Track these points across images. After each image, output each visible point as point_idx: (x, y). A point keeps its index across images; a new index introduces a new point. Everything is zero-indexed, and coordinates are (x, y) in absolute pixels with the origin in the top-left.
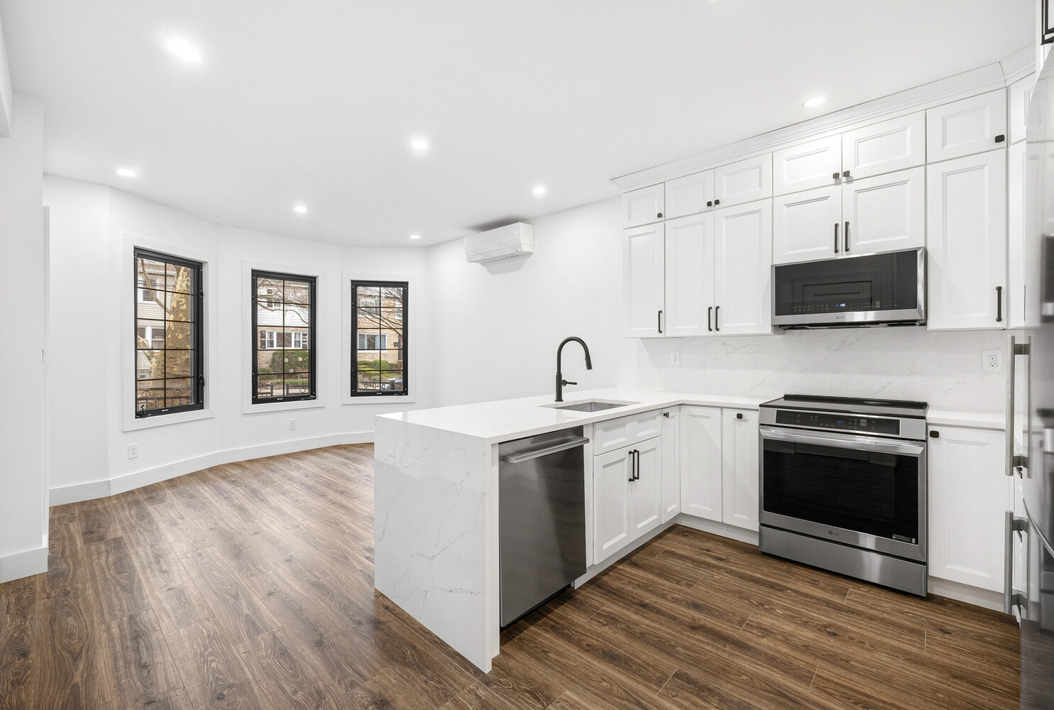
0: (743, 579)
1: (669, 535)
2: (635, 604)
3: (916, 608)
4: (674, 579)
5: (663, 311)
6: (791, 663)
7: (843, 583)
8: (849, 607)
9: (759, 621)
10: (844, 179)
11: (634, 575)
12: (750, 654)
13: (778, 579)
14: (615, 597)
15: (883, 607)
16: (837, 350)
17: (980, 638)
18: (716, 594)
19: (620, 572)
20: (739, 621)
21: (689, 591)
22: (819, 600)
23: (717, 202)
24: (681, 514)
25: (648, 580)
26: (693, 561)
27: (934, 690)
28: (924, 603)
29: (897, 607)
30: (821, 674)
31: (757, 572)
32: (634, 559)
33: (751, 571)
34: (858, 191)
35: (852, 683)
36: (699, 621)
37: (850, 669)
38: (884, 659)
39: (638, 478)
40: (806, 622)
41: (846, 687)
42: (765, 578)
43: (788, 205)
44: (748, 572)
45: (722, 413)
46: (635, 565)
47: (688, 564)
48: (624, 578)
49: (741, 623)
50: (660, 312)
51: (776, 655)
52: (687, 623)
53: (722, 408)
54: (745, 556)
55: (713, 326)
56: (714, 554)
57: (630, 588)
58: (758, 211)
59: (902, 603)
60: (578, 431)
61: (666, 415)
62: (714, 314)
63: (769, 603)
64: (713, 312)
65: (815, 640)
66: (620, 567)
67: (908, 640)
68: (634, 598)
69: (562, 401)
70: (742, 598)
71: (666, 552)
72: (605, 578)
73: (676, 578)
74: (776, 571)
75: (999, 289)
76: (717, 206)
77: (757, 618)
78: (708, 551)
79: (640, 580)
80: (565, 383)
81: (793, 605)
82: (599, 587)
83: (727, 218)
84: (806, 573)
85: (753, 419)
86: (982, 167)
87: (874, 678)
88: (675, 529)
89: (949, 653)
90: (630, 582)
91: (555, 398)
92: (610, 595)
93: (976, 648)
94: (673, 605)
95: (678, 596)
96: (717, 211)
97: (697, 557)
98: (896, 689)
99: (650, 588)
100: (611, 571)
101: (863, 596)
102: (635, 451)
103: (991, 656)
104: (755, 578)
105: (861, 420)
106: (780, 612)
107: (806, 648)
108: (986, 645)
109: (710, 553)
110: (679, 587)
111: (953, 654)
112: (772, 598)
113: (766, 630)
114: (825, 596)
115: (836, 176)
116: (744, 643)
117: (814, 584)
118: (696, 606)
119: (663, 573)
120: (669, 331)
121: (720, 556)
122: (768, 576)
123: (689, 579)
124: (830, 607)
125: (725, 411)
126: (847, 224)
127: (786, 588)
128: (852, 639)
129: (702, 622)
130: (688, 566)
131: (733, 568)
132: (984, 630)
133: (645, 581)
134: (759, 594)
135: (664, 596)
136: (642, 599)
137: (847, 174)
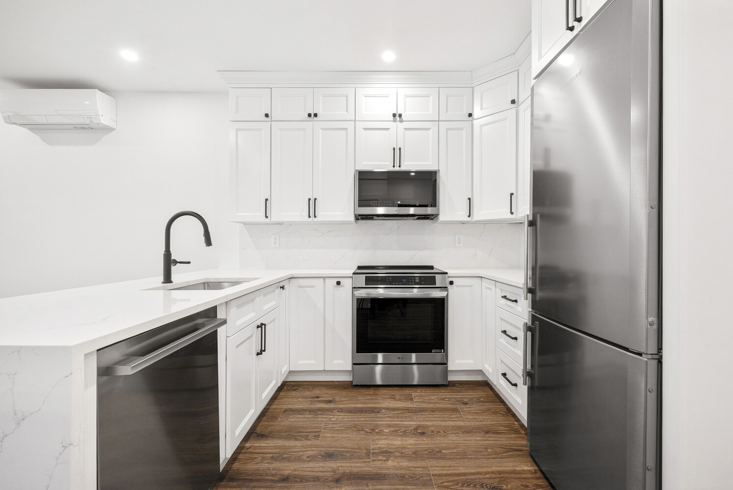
0: (352, 413)
1: (282, 394)
2: (276, 481)
3: (446, 394)
4: (302, 436)
5: (269, 200)
6: (415, 474)
7: (407, 391)
8: (419, 408)
9: (379, 446)
10: (398, 118)
11: (265, 448)
12: (387, 482)
13: (372, 403)
14: (254, 484)
15: (433, 399)
16: (387, 234)
17: (479, 401)
18: (340, 435)
19: (250, 450)
20: (366, 454)
21: (318, 442)
22: (402, 409)
23: (316, 115)
24: (291, 372)
25: (279, 447)
26: (310, 411)
27: (485, 448)
28: (447, 388)
29: (439, 396)
30: (435, 472)
31: (358, 403)
32: (258, 430)
33: (354, 404)
34: (406, 129)
35: (452, 468)
36: (338, 470)
37: (444, 457)
38: (454, 439)
39: (264, 351)
40: (405, 431)
41: (451, 475)
42: (365, 406)
43: (365, 129)
44: (353, 405)
45: (324, 282)
46: (262, 436)
47: (307, 416)
48: (255, 456)
49: (368, 455)
50: (267, 200)
51: (403, 472)
52: (330, 479)
53: (324, 278)
54: (344, 393)
55: (312, 214)
56: (323, 399)
57: (265, 465)
58: (346, 129)
59: (439, 393)
60: (210, 313)
61: (283, 288)
62: (312, 205)
63: (377, 426)
64: (312, 202)
65: (416, 444)
66: (248, 445)
67: (456, 418)
68: (273, 475)
69: (171, 282)
70: (358, 430)
71: (285, 411)
72: (236, 466)
73: (302, 434)
74: (369, 398)
75: (469, 199)
76: (315, 118)
77: (376, 444)
78: (318, 397)
79: (272, 451)
80: (176, 262)
81: (391, 421)
82: (232, 479)
83: (323, 129)
84: (385, 391)
85: (347, 284)
86: (462, 129)
87: (458, 457)
88: (285, 387)
89: (475, 417)
90: (263, 458)
91: (162, 280)
92: (247, 484)
93: (482, 408)
94: (311, 465)
95: (311, 453)
96: (315, 122)
97: (312, 406)
98: (472, 458)
99: (285, 456)
100: (240, 453)
101: (421, 396)
102: (262, 324)
103: (489, 410)
104: (358, 408)
105: (416, 278)
106: (387, 431)
107: (416, 455)
108: (483, 404)
109: (320, 399)
110: (309, 443)
111: (477, 417)
112: (376, 421)
113: (386, 452)
114: (404, 406)
115: (394, 115)
116: (377, 474)
117: (393, 398)
118: (329, 456)
119: (291, 434)
120: (274, 217)
121: (328, 399)
122: (366, 403)
123: (313, 430)
124: (410, 412)
125: (327, 280)
126: (400, 149)
127: (381, 409)
128: (432, 432)
129: (341, 470)
130: (309, 418)
131: (341, 406)
132: (477, 395)
133: (277, 451)
134: (367, 421)
135: (299, 459)
136: (282, 472)
137: (400, 116)
